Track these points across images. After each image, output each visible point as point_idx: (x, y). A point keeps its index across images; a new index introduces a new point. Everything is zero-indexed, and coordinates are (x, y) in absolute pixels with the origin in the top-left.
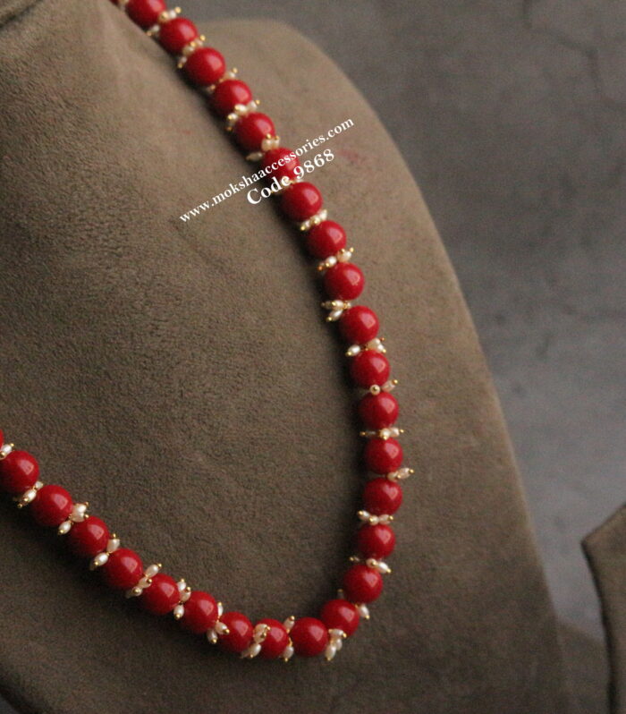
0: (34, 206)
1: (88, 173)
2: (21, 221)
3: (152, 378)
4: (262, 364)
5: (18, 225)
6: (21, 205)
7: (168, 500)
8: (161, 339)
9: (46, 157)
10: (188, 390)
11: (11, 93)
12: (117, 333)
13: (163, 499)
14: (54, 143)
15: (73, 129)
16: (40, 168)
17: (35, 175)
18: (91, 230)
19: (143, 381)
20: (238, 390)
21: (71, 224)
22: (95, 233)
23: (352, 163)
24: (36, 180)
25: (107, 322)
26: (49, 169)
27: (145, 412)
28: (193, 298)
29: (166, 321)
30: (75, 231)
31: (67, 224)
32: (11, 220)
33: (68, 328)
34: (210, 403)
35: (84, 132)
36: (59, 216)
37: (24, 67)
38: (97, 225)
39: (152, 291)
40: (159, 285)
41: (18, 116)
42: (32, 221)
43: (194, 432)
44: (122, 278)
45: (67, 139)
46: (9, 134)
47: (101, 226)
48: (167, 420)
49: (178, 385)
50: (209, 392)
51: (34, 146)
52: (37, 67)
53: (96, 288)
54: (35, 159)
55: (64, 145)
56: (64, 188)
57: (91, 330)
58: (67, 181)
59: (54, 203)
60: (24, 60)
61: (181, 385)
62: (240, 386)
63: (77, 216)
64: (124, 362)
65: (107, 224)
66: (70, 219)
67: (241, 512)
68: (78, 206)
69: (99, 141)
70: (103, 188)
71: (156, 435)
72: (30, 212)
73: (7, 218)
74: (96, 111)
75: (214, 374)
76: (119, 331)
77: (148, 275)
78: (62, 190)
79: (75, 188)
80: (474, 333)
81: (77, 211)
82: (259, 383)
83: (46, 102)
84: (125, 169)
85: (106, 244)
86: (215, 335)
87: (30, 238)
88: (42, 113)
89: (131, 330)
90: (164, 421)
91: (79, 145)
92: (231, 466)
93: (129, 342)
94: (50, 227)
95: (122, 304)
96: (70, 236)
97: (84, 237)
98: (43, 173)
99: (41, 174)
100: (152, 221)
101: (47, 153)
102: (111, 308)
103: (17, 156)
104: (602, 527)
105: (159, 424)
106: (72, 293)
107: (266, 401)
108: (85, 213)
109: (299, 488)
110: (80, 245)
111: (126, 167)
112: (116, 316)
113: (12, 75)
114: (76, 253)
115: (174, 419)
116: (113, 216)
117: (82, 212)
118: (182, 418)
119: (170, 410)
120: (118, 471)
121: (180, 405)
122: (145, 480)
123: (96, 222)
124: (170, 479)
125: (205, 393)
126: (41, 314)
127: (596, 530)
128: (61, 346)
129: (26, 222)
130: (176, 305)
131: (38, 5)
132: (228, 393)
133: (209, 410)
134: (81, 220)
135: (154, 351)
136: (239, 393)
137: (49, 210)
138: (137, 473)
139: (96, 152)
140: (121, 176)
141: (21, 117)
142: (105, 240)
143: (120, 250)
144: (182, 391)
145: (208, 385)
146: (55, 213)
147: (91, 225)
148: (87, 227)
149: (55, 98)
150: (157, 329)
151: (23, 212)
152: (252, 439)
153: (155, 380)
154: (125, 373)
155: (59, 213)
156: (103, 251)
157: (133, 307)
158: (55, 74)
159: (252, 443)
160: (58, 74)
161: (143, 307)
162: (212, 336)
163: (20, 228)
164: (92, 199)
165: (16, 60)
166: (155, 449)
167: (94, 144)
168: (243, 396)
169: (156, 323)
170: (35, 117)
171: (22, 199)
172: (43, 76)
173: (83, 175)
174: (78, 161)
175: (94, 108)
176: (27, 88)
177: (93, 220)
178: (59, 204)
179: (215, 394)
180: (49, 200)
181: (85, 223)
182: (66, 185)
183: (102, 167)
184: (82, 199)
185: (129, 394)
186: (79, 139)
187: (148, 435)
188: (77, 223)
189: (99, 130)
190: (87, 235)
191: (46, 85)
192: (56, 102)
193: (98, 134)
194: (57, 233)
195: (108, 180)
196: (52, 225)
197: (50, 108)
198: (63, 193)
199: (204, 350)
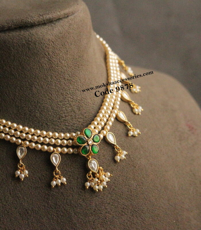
0: (44, 109)
1: (72, 100)
4: (135, 206)
5: (35, 116)
6: (38, 108)
9: (54, 87)
10: (99, 210)
11: (44, 54)
12: (71, 176)
14: (59, 82)
15: (69, 78)
16: (50, 92)
17: (47, 95)
19: (79, 201)
20: (122, 215)
21: (59, 121)
23: (190, 130)
24: (48, 97)
25: (67, 170)
26: (54, 93)
27: (77, 216)
28: (109, 168)
30: (60, 125)
32: (32, 113)
34: (108, 218)
36: (55, 116)
37: (53, 44)
38: (71, 124)
41: (45, 66)
42: (42, 115)
45: (65, 82)
46: (39, 73)
48: (86, 222)
51: (49, 81)
52: (58, 46)
54: (49, 87)
55: (63, 84)
56: (60, 103)
58: (61, 100)
59: (53, 109)
60: (53, 40)
61: (96, 205)
62: (123, 214)
63: (63, 117)
66: (59, 118)
68: (64, 113)
69: (80, 87)
70: (77, 109)
71: (80, 227)
72: (42, 111)
73: (30, 112)
75: (112, 205)
76: (72, 175)
78: (59, 104)
79: (64, 104)
81: (63, 115)
82: (133, 214)
83: (59, 63)
84: (89, 103)
87: (39, 123)
88: (56, 67)
91: (71, 86)
97: (64, 128)
98: (52, 95)
99: (50, 95)
101: (55, 86)
103: (41, 84)
105: (82, 223)
107: (134, 223)
108: (67, 117)
112: (72, 167)
113: (46, 46)
115: (89, 222)
116: (80, 122)
117: (66, 116)
118: (94, 222)
119: (88, 217)
121: (93, 216)
125: (106, 212)
128: (44, 176)
129: (39, 115)
131: (64, 20)
132: (117, 216)
133: (107, 222)
134: (64, 120)
136: (122, 217)
137: (51, 112)
139: (77, 91)
141: (46, 66)
144: (95, 209)
145: (109, 210)
146: (53, 114)
147: (69, 123)
148: (67, 124)
149: (63, 62)
151: (38, 110)
153: (84, 201)
154: (71, 195)
155: (55, 115)
158: (66, 51)
160: (67, 52)
162: (114, 187)
164: (71, 112)
165: (49, 40)
167: (77, 88)
168: (124, 219)
170: (52, 68)
171: (39, 104)
172: (60, 50)
173: (69, 100)
174: (68, 93)
175: (80, 72)
176: (52, 54)
177: (70, 121)
178: (56, 110)
179: (111, 215)
180: (51, 107)
181: (66, 122)
182: (61, 102)
183: (79, 98)
184: (67, 110)
185: (71, 205)
186: (71, 83)
187: (76, 227)
188: (62, 121)
189: (81, 82)
190: (66, 128)
191: (60, 55)
192: (63, 64)
193: (80, 84)
194: (52, 124)
195: (80, 106)
196: (51, 119)
197: (60, 66)
198: (59, 106)
199: (110, 193)
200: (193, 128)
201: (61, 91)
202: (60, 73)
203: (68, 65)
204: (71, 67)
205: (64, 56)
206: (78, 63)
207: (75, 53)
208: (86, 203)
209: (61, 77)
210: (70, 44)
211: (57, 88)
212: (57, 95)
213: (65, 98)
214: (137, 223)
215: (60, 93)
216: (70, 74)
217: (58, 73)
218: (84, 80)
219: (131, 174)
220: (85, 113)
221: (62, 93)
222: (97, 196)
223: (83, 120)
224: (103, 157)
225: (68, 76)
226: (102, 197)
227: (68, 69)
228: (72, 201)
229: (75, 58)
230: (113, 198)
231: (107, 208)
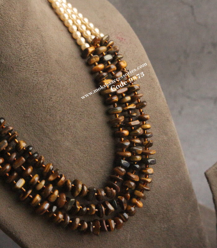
0: (7, 56)
1: (26, 44)
2: (2, 61)
3: (50, 116)
4: (89, 110)
6: (3, 56)
7: (56, 158)
8: (53, 102)
9: (11, 38)
10: (63, 120)
12: (37, 100)
13: (55, 158)
14: (14, 34)
16: (9, 43)
17: (7, 45)
18: (28, 64)
19: (47, 117)
21: (20, 62)
22: (29, 65)
23: (121, 41)
24: (8, 47)
25: (34, 96)
26: (12, 43)
27: (48, 128)
28: (64, 88)
29: (55, 96)
30: (22, 65)
31: (19, 62)
33: (20, 98)
34: (70, 124)
35: (24, 30)
36: (16, 59)
37: (3, 7)
38: (30, 62)
39: (49, 85)
40: (52, 83)
42: (7, 61)
43: (65, 134)
44: (39, 81)
45: (18, 32)
47: (31, 62)
48: (56, 130)
49: (59, 118)
50: (70, 120)
51: (7, 35)
52: (7, 7)
53: (30, 84)
54: (7, 39)
55: (17, 34)
57: (28, 99)
59: (14, 55)
60: (3, 5)
61: (60, 117)
63: (23, 59)
64: (40, 110)
65: (33, 62)
66: (20, 60)
67: (82, 162)
68: (23, 56)
69: (30, 33)
70: (31, 50)
71: (52, 135)
72: (6, 58)
74: (28, 22)
75: (72, 114)
76: (38, 99)
77: (48, 79)
79: (21, 49)
80: (165, 100)
82: (88, 117)
84: (39, 43)
85: (33, 69)
86: (72, 100)
87: (6, 67)
88: (9, 23)
89: (42, 99)
90: (54, 130)
91: (23, 34)
92: (78, 146)
93: (42, 103)
94: (13, 63)
95: (39, 90)
96: (20, 66)
97: (25, 66)
98: (10, 44)
100: (49, 61)
102: (35, 91)
104: (212, 167)
105: (53, 132)
106: (21, 86)
107: (90, 123)
108: (25, 58)
109: (103, 154)
110: (23, 69)
111: (40, 42)
112: (37, 94)
114: (22, 72)
115: (58, 129)
116: (35, 59)
117: (24, 58)
118: (61, 129)
119: (56, 127)
120: (39, 148)
121: (60, 125)
122: (48, 151)
123: (29, 61)
124: (57, 151)
125: (69, 120)
126: (10, 93)
127: (210, 169)
128: (18, 105)
129: (4, 62)
130: (58, 90)
132: (77, 121)
133: (70, 127)
134: (23, 61)
135: (50, 106)
136: (81, 121)
137: (13, 57)
138: (45, 149)
139: (29, 37)
140: (38, 45)
142: (32, 68)
143: (38, 71)
144: (60, 120)
145: (70, 118)
147: (28, 62)
148: (26, 63)
149: (14, 18)
150: (51, 98)
151: (3, 58)
152: (86, 136)
154: (40, 114)
156: (32, 72)
157: (43, 91)
158: (14, 10)
159: (86, 138)
160: (15, 10)
161: (46, 91)
163: (2, 64)
164: (27, 53)
166: (51, 140)
167: (28, 34)
168: (82, 122)
169: (51, 96)
170: (7, 25)
171: (3, 53)
172: (9, 10)
173: (24, 45)
174: (22, 40)
175: (28, 21)
176: (4, 15)
177: (28, 60)
178: (16, 55)
179: (72, 121)
180: (12, 54)
181: (25, 62)
182: (18, 48)
183: (31, 42)
184: (24, 53)
185: (42, 121)
186: (22, 33)
187: (49, 136)
188: (22, 62)
189: (30, 29)
190: (26, 66)
191: (10, 13)
192: (14, 19)
193: (29, 30)
194: (16, 65)
195: (33, 47)
196: (14, 62)
197: (12, 21)
198: (17, 51)
199: (68, 106)
200: (122, 39)
201: (17, 40)
202: (13, 27)
203: (17, 19)
204: (20, 20)
205: (14, 14)
206: (25, 16)
207: (21, 9)
208: (52, 117)
209: (15, 29)
210: (15, 4)
211: (14, 39)
212: (14, 44)
213: (21, 44)
214: (92, 122)
215: (16, 42)
216: (21, 25)
217: (12, 27)
218: (32, 27)
219: (81, 88)
220: (38, 51)
221: (18, 41)
222: (59, 110)
223: (38, 57)
224: (58, 81)
225: (20, 28)
226: (63, 110)
227: (18, 22)
228: (42, 118)
229: (22, 13)
230: (71, 109)
231: (68, 117)
